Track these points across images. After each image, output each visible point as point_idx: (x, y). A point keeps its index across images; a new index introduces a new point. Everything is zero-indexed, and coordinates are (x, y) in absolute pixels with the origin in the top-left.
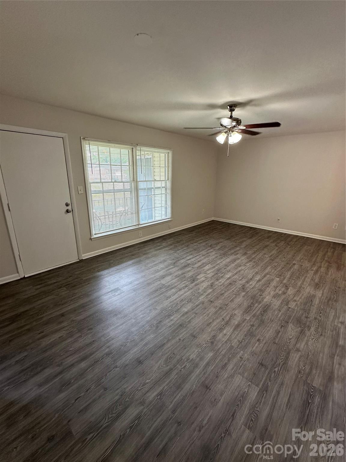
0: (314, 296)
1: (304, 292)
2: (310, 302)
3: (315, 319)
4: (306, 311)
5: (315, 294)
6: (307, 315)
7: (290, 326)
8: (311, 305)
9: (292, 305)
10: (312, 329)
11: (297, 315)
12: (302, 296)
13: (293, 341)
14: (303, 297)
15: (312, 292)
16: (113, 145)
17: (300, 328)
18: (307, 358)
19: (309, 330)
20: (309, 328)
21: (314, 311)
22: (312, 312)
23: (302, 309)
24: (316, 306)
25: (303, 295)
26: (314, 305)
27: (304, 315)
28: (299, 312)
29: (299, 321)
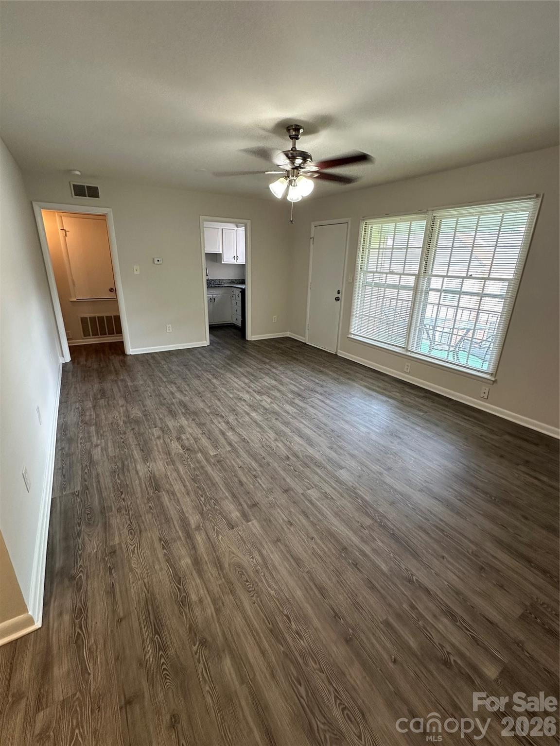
0: (145, 460)
1: (160, 457)
2: (143, 447)
3: (125, 433)
4: (138, 435)
5: (146, 464)
6: (135, 432)
7: (140, 414)
8: (139, 444)
9: (156, 432)
10: (121, 423)
11: (144, 426)
12: (158, 448)
13: (129, 408)
14: (155, 448)
15: (151, 464)
16: (398, 218)
17: (132, 417)
18: (114, 406)
19: (124, 421)
20: (125, 422)
21: (131, 440)
22: (132, 437)
23: (144, 434)
24: (133, 447)
25: (159, 452)
26: (136, 447)
27: (137, 429)
28: (144, 429)
29: (137, 422)
